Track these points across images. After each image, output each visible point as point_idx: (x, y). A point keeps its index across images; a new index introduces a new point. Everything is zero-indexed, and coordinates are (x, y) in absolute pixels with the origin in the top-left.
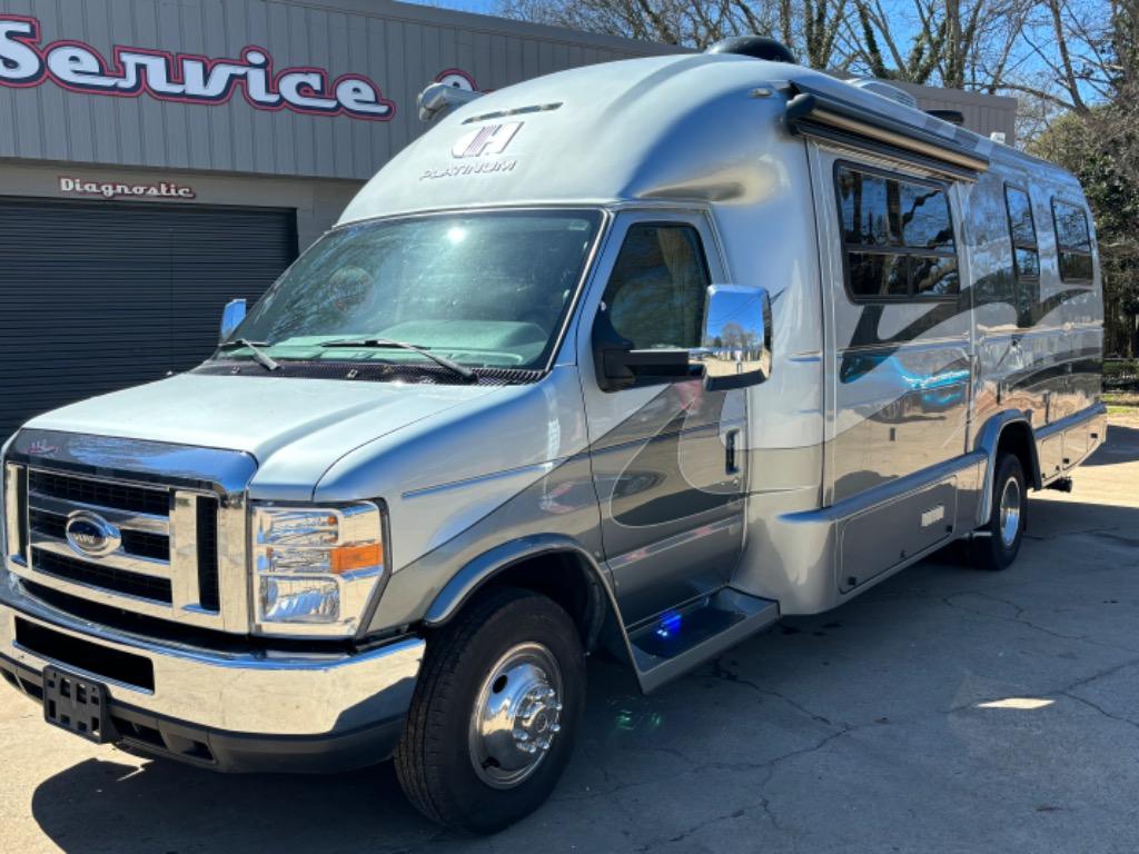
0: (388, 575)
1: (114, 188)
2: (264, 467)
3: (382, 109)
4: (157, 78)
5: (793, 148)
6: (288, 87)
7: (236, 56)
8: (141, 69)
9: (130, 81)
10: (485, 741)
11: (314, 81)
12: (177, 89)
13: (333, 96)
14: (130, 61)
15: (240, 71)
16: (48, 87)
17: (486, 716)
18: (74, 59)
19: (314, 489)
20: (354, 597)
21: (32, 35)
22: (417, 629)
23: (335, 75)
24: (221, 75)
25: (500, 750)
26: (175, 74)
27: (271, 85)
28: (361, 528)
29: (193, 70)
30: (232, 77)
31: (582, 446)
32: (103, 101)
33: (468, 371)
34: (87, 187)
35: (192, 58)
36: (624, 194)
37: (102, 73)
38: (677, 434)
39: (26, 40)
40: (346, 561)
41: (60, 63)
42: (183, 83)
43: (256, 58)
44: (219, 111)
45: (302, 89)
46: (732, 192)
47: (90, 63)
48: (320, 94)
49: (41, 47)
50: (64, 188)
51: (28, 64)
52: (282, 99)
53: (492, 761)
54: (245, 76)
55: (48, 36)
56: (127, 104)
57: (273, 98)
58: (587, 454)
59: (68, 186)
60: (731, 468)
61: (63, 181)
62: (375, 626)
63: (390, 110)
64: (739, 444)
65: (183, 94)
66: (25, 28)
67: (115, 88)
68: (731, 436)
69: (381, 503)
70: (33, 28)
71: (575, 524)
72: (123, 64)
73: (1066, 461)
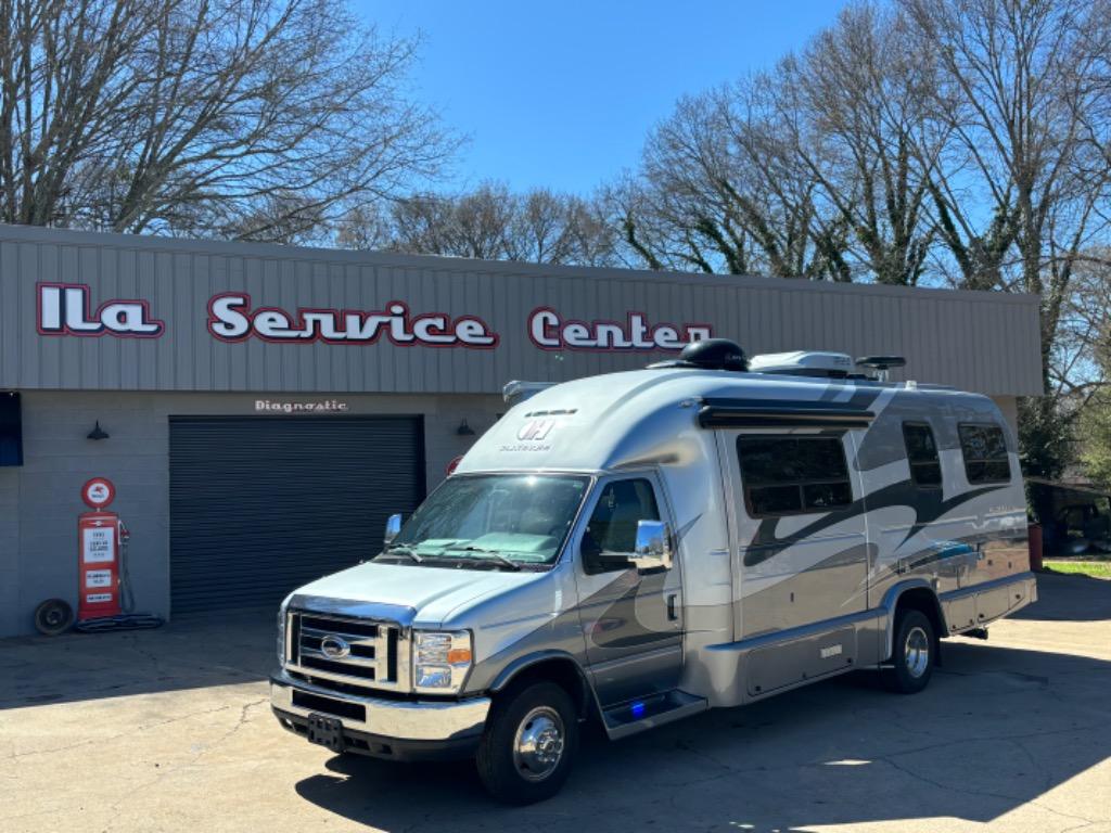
0: (473, 665)
1: (293, 406)
2: (419, 614)
3: (489, 340)
4: (328, 329)
5: (707, 433)
6: (420, 329)
7: (383, 308)
8: (317, 323)
9: (309, 332)
10: (522, 756)
11: (439, 323)
12: (340, 335)
13: (453, 332)
14: (309, 318)
15: (386, 319)
16: (253, 340)
17: (521, 744)
18: (272, 320)
19: (441, 624)
20: (458, 675)
21: (245, 305)
22: (487, 693)
23: (454, 317)
24: (372, 324)
25: (528, 761)
26: (340, 325)
27: (408, 328)
28: (461, 643)
29: (352, 321)
30: (380, 324)
31: (574, 604)
32: (291, 347)
33: (516, 565)
34: (273, 407)
35: (353, 313)
36: (603, 467)
37: (290, 328)
38: (633, 598)
39: (239, 309)
40: (454, 658)
41: (263, 324)
42: (344, 331)
43: (398, 309)
44: (370, 349)
45: (431, 329)
46: (672, 459)
47: (282, 322)
48: (443, 332)
49: (250, 313)
50: (258, 407)
51: (241, 325)
52: (416, 338)
53: (524, 766)
54: (389, 323)
55: (254, 306)
56: (306, 348)
57: (409, 338)
58: (578, 608)
59: (261, 406)
60: (672, 617)
61: (258, 402)
62: (467, 689)
63: (495, 342)
64: (677, 602)
65: (345, 339)
66: (240, 301)
67: (298, 338)
68: (672, 598)
69: (470, 631)
70: (245, 300)
71: (573, 647)
72: (305, 321)
73: (982, 616)
